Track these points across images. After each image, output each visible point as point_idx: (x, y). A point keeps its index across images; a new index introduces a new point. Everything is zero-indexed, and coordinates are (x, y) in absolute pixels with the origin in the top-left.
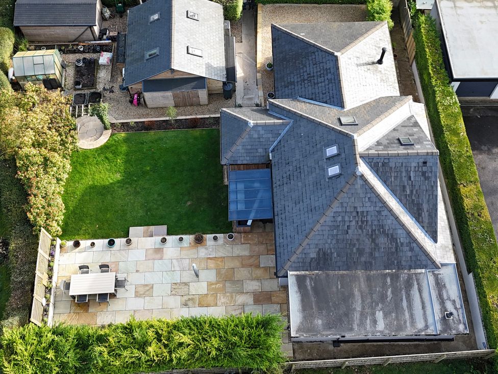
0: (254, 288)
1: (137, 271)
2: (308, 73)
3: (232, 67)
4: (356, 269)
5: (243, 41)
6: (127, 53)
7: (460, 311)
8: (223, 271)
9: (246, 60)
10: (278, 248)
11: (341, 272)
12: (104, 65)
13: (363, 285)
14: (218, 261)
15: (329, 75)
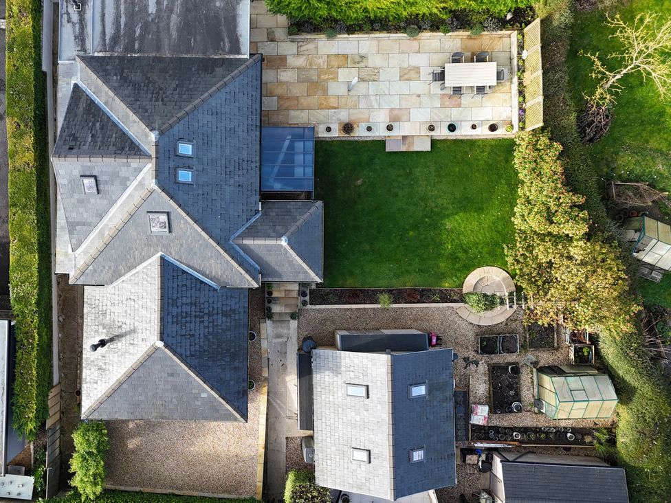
0: (285, 73)
1: (419, 96)
2: (202, 324)
3: (303, 377)
4: (171, 58)
5: (285, 441)
6: (452, 404)
7: (64, 10)
8: (320, 93)
9: (282, 405)
10: (259, 87)
11: (189, 56)
12: (480, 404)
13: (166, 42)
14: (326, 105)
15: (174, 314)
